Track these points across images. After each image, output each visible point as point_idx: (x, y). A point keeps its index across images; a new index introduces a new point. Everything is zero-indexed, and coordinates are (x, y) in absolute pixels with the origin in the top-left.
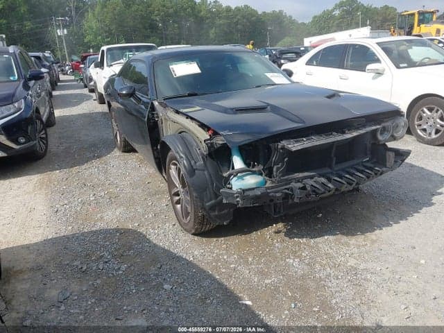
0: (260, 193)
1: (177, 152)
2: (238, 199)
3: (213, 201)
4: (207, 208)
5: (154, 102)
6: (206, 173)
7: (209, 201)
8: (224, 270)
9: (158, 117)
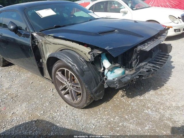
0: (130, 78)
1: (69, 63)
2: (117, 84)
3: (96, 88)
4: (93, 93)
5: (33, 33)
6: (90, 72)
7: (94, 89)
8: (118, 129)
9: (38, 43)
